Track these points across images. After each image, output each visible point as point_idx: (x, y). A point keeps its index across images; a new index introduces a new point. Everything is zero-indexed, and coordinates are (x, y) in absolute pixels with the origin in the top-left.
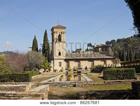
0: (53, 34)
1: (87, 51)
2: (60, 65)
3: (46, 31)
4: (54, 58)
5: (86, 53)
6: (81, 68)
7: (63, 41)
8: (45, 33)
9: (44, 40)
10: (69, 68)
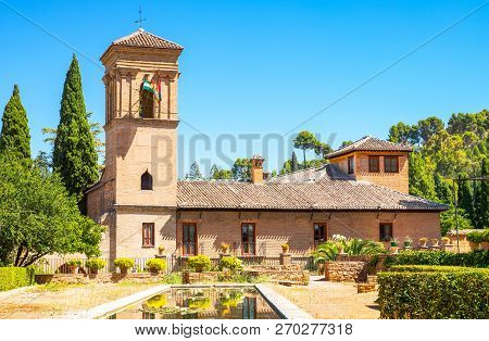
0: (110, 80)
1: (293, 169)
2: (149, 240)
3: (73, 64)
4: (114, 202)
5: (286, 179)
6: (258, 255)
7: (164, 117)
8: (69, 74)
9: (62, 111)
10: (195, 254)
